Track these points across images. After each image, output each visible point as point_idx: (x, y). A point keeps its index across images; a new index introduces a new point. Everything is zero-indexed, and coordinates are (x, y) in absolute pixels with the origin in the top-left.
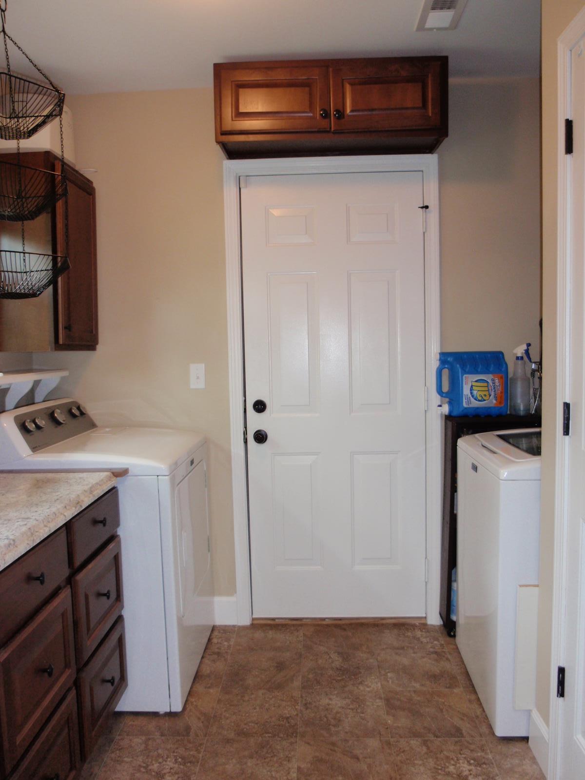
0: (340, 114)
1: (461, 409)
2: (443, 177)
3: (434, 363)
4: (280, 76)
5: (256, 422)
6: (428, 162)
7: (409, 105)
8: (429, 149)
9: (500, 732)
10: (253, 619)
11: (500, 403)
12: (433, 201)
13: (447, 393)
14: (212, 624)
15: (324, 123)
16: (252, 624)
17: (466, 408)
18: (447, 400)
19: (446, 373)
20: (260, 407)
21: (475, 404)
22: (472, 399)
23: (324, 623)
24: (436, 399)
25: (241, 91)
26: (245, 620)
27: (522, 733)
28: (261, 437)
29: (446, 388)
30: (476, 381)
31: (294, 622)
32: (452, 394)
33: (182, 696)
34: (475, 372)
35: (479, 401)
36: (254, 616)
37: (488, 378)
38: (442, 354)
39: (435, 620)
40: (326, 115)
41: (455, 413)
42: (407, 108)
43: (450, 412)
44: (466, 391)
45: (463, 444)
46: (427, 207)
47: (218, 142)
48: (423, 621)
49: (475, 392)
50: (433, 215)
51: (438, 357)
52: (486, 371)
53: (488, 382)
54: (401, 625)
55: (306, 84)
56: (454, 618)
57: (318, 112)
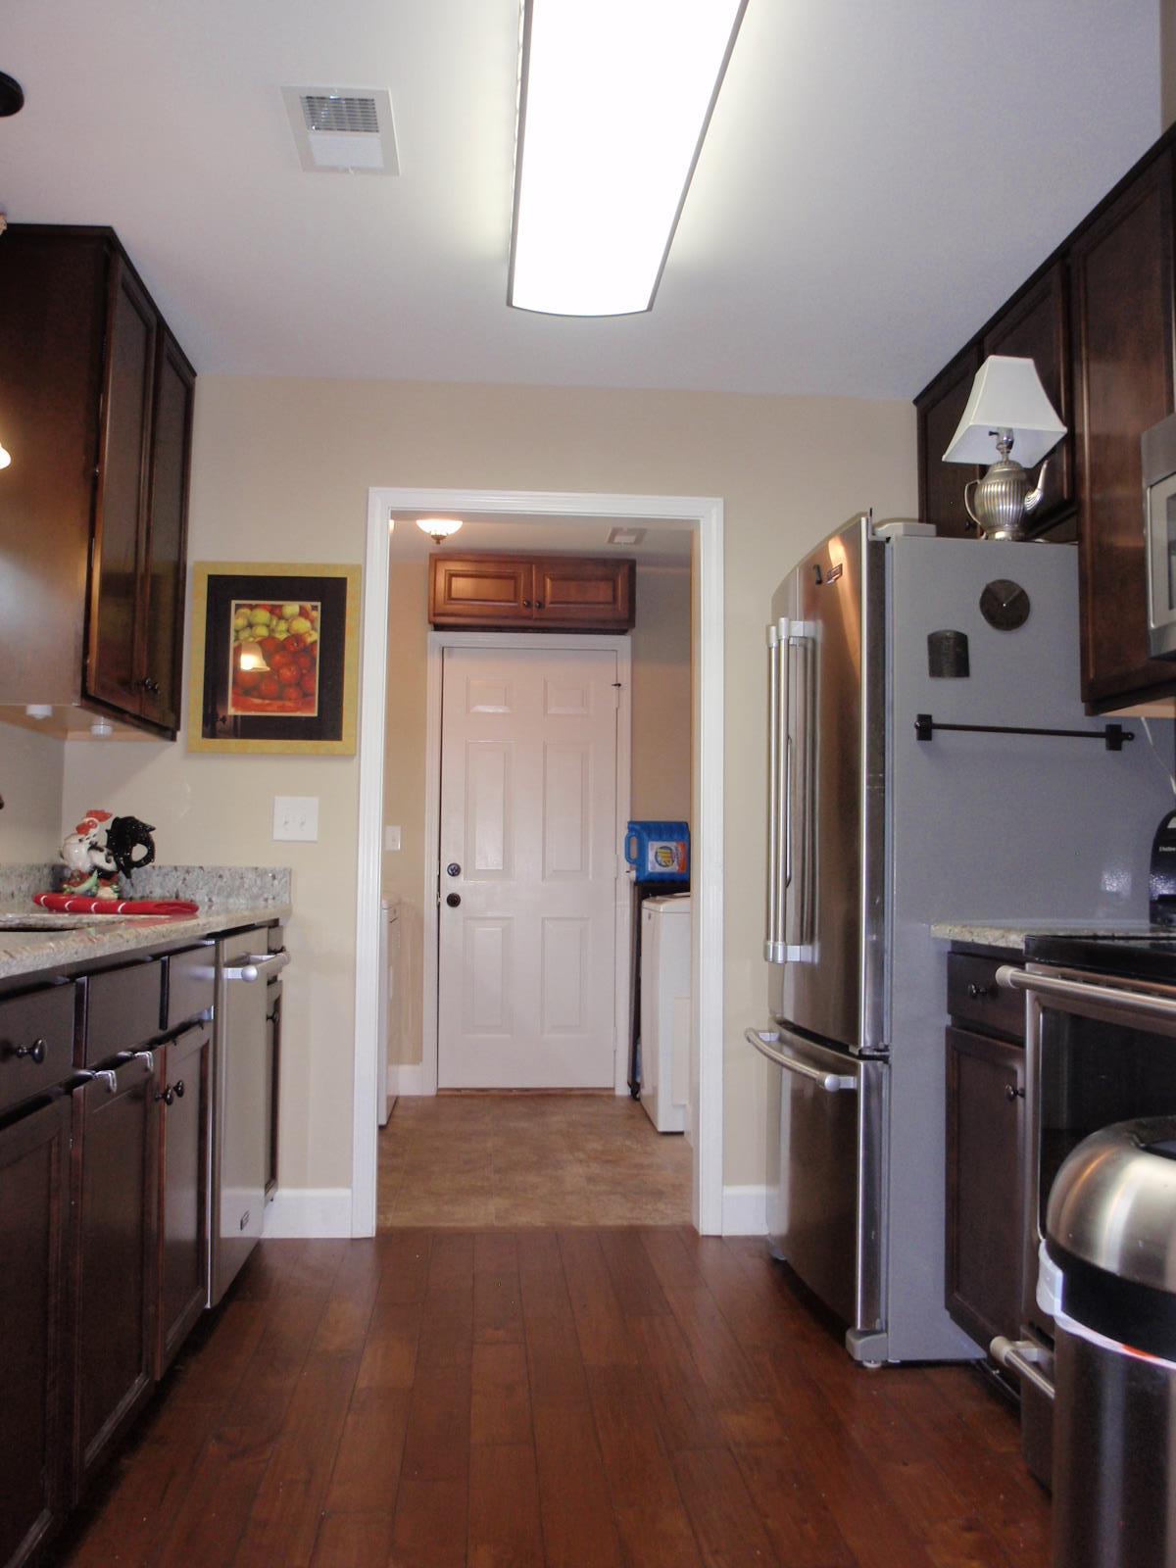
0: (541, 605)
1: (646, 874)
2: (635, 658)
3: (624, 832)
4: (490, 569)
5: (451, 885)
6: (623, 642)
7: (601, 599)
8: (623, 632)
9: (661, 1128)
10: (439, 1090)
11: (683, 869)
12: (625, 679)
13: (635, 860)
14: (396, 1094)
15: (526, 612)
16: (437, 1095)
17: (651, 874)
18: (634, 866)
19: (634, 840)
20: (455, 871)
21: (659, 869)
22: (657, 865)
23: (511, 1094)
24: (625, 865)
25: (454, 579)
26: (430, 1091)
27: (680, 1129)
28: (454, 901)
29: (634, 855)
30: (661, 848)
31: (481, 1093)
32: (638, 861)
33: (388, 1108)
34: (660, 838)
35: (664, 866)
36: (440, 1086)
37: (672, 845)
38: (630, 823)
39: (623, 1090)
40: (529, 605)
41: (641, 878)
42: (599, 603)
43: (637, 878)
44: (651, 856)
45: (646, 904)
46: (619, 685)
47: (430, 622)
48: (611, 1093)
49: (659, 859)
50: (626, 692)
51: (627, 825)
52: (671, 839)
53: (671, 849)
54: (589, 1095)
55: (513, 578)
56: (638, 1080)
57: (522, 601)
